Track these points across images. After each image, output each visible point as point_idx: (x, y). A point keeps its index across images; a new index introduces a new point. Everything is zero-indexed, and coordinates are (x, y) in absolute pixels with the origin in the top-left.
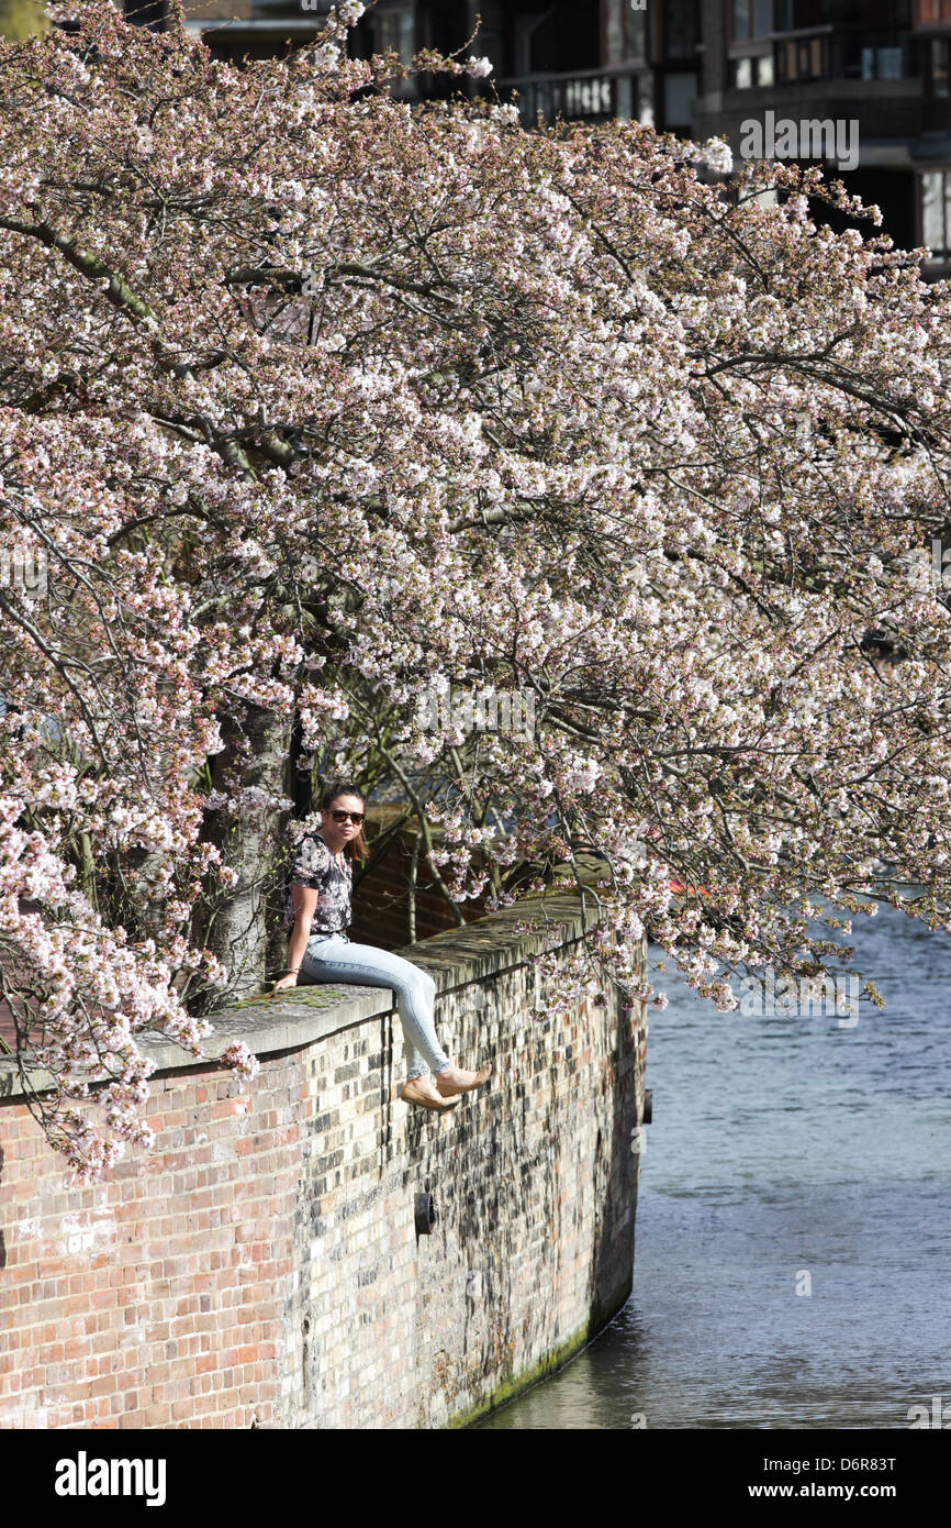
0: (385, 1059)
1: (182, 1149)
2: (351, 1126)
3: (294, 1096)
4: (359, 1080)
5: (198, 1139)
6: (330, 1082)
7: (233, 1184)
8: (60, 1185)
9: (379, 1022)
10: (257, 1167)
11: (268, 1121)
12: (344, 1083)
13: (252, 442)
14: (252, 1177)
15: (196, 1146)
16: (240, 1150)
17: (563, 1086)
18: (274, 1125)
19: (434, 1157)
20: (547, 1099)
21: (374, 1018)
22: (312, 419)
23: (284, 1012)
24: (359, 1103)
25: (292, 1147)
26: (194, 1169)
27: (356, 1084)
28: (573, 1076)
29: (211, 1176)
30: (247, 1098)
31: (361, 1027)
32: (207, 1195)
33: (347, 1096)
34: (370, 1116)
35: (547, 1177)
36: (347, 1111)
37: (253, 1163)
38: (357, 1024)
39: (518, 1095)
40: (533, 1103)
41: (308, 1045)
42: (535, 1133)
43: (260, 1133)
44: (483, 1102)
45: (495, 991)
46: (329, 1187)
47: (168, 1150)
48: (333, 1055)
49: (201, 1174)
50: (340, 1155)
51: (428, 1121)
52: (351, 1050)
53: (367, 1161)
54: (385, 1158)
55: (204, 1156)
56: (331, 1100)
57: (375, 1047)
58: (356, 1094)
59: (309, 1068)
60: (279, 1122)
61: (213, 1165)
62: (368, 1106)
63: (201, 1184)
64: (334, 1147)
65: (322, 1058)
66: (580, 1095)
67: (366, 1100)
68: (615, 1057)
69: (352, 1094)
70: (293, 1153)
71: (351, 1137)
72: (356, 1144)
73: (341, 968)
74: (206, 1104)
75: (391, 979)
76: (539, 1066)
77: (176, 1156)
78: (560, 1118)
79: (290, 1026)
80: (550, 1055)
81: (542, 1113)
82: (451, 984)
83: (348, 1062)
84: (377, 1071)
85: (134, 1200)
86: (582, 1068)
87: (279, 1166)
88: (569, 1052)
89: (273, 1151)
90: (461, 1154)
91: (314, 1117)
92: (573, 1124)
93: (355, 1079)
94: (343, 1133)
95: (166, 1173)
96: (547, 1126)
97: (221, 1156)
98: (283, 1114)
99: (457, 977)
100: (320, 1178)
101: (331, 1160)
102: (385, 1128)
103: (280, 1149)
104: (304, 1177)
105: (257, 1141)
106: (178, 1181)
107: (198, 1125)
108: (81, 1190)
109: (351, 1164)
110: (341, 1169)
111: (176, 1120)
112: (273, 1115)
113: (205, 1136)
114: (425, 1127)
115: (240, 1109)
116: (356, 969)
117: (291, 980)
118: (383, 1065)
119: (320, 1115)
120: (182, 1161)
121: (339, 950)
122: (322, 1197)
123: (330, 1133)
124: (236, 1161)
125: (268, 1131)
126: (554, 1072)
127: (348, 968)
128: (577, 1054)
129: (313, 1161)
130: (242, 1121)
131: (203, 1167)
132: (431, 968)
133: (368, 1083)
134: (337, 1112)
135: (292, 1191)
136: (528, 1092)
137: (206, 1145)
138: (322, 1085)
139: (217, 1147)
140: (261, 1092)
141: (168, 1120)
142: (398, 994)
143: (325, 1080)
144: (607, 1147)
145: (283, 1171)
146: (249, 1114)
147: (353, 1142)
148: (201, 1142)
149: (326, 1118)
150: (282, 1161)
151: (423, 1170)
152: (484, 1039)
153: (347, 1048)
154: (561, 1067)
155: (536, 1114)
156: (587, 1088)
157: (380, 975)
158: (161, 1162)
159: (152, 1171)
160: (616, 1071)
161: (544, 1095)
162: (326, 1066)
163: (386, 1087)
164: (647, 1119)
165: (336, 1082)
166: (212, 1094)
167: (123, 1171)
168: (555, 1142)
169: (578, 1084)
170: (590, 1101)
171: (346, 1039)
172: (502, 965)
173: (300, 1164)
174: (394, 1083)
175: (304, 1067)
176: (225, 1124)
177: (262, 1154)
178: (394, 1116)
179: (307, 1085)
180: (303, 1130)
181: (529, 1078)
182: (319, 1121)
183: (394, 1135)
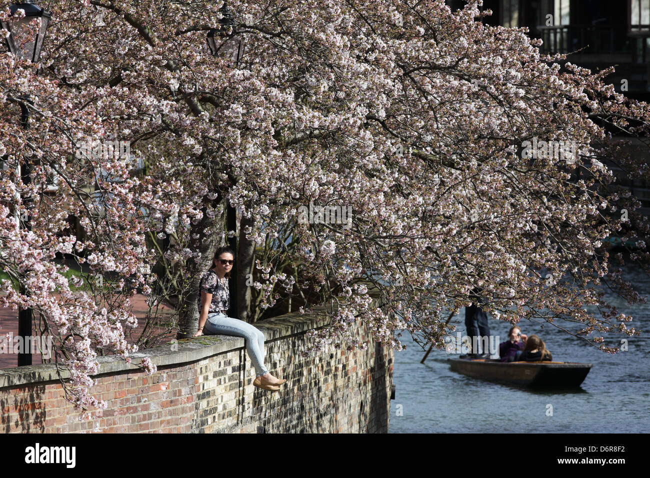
0: (241, 368)
1: (135, 405)
2: (222, 397)
3: (190, 383)
4: (227, 376)
5: (143, 400)
6: (211, 377)
7: (159, 420)
8: (77, 419)
9: (238, 352)
10: (171, 413)
11: (177, 393)
12: (218, 378)
14: (169, 417)
15: (142, 403)
16: (163, 405)
17: (340, 382)
18: (180, 395)
19: (268, 411)
20: (332, 387)
21: (235, 350)
23: (189, 346)
24: (226, 387)
25: (189, 405)
26: (141, 414)
27: (225, 378)
28: (346, 378)
29: (150, 416)
30: (167, 383)
31: (228, 354)
32: (148, 424)
33: (219, 383)
34: (233, 393)
35: (331, 421)
36: (220, 390)
37: (170, 411)
38: (226, 352)
39: (316, 385)
40: (323, 389)
41: (198, 361)
42: (326, 401)
43: (173, 398)
44: (296, 388)
45: (303, 340)
46: (209, 423)
47: (129, 405)
48: (214, 365)
49: (144, 416)
50: (216, 409)
51: (265, 395)
52: (222, 364)
53: (231, 412)
54: (241, 410)
55: (146, 408)
56: (211, 385)
57: (236, 362)
58: (225, 382)
59: (199, 371)
60: (183, 394)
61: (150, 412)
62: (232, 388)
63: (144, 419)
64: (212, 405)
65: (206, 367)
66: (350, 385)
67: (230, 385)
68: (372, 370)
69: (222, 383)
70: (190, 407)
71: (222, 401)
72: (224, 405)
73: (222, 328)
74: (147, 385)
75: (244, 333)
76: (327, 373)
77: (132, 408)
78: (339, 396)
79: (188, 352)
80: (333, 368)
81: (329, 393)
83: (221, 369)
84: (237, 373)
85: (112, 426)
86: (352, 374)
87: (182, 413)
88: (344, 367)
89: (180, 406)
90: (283, 410)
91: (201, 392)
92: (345, 399)
93: (224, 376)
94: (217, 399)
95: (128, 415)
96: (331, 399)
97: (154, 408)
98: (185, 391)
99: (280, 333)
100: (204, 418)
101: (211, 411)
102: (241, 397)
103: (183, 405)
104: (195, 418)
105: (171, 402)
106: (133, 418)
107: (143, 395)
108: (87, 421)
109: (222, 413)
110: (216, 415)
111: (133, 392)
112: (180, 391)
113: (146, 399)
114: (263, 398)
115: (163, 388)
116: (229, 329)
117: (199, 333)
118: (240, 370)
119: (204, 391)
120: (135, 410)
121: (222, 320)
122: (205, 427)
123: (210, 399)
124: (160, 410)
125: (177, 398)
126: (335, 376)
127: (225, 328)
128: (349, 368)
129: (200, 411)
130: (165, 393)
131: (146, 412)
133: (231, 379)
134: (214, 390)
135: (189, 424)
136: (321, 384)
137: (147, 403)
138: (206, 378)
139: (152, 404)
140: (174, 381)
141: (129, 392)
142: (246, 340)
143: (207, 376)
144: (367, 409)
145: (185, 415)
146: (168, 390)
147: (223, 403)
148: (145, 402)
149: (208, 392)
150: (183, 411)
151: (262, 416)
152: (297, 361)
153: (220, 363)
154: (340, 373)
155: (325, 394)
156: (354, 383)
157: (239, 332)
158: (125, 410)
159: (121, 414)
160: (373, 375)
161: (329, 386)
162: (208, 369)
163: (242, 380)
164: (393, 397)
165: (214, 377)
166: (150, 381)
167: (108, 413)
168: (335, 407)
169: (349, 381)
170: (356, 389)
171: (220, 358)
172: (306, 328)
173: (193, 412)
174: (246, 379)
175: (196, 371)
176: (156, 394)
177: (174, 408)
178: (246, 392)
179: (197, 378)
180: (195, 398)
181: (322, 377)
182: (204, 394)
183: (246, 401)
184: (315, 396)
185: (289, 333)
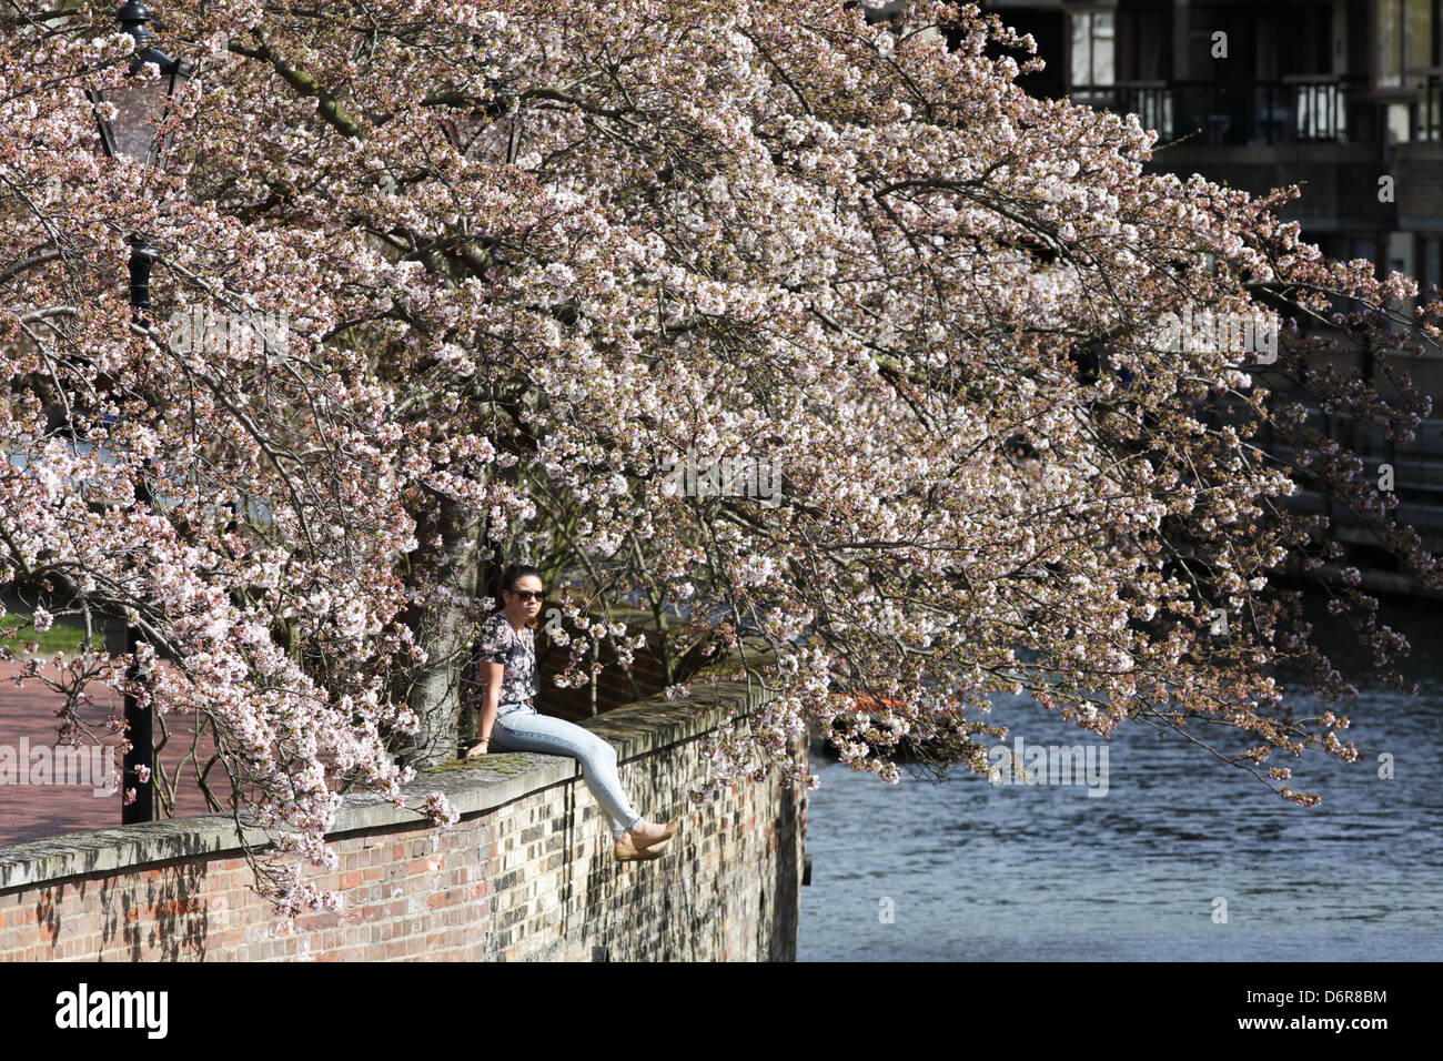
0: (566, 823)
1: (379, 902)
2: (535, 884)
3: (483, 855)
4: (543, 841)
5: (394, 893)
6: (517, 843)
7: (425, 935)
8: (266, 934)
9: (562, 788)
10: (448, 920)
11: (458, 877)
12: (529, 844)
13: (453, 251)
14: (444, 929)
15: (392, 900)
16: (433, 904)
17: (730, 850)
18: (464, 881)
19: (611, 913)
20: (716, 862)
21: (558, 784)
22: (510, 230)
23: (476, 777)
24: (542, 863)
25: (481, 902)
26: (390, 921)
27: (540, 844)
28: (740, 841)
29: (406, 927)
30: (440, 856)
31: (546, 793)
32: (402, 945)
33: (532, 856)
34: (553, 874)
35: (715, 935)
36: (532, 869)
37: (445, 915)
38: (542, 790)
39: (689, 858)
40: (702, 865)
41: (497, 808)
42: (706, 893)
43: (451, 888)
45: (669, 762)
46: (514, 940)
47: (367, 902)
48: (519, 818)
49: (396, 925)
50: (524, 910)
51: (607, 880)
52: (536, 814)
53: (549, 916)
54: (565, 913)
55: (399, 908)
56: (517, 859)
57: (558, 811)
58: (540, 854)
59: (498, 830)
60: (470, 878)
61: (407, 917)
62: (551, 865)
63: (396, 934)
64: (519, 903)
65: (510, 820)
66: (746, 858)
67: (549, 860)
68: (778, 824)
69: (536, 854)
70: (481, 907)
71: (535, 894)
72: (539, 901)
73: (529, 738)
74: (402, 860)
75: (574, 749)
76: (709, 831)
77: (373, 909)
78: (727, 880)
79: (481, 790)
80: (719, 822)
81: (711, 875)
82: (630, 754)
83: (534, 825)
84: (560, 833)
85: (334, 948)
86: (748, 833)
87: (469, 919)
88: (737, 816)
89: (463, 905)
90: (636, 911)
91: (500, 876)
92: (737, 884)
93: (539, 840)
94: (528, 889)
95: (364, 924)
96: (715, 887)
97: (415, 909)
98: (473, 871)
99: (635, 748)
100: (505, 931)
101: (516, 914)
102: (566, 885)
103: (469, 903)
104: (491, 930)
105: (448, 895)
106: (375, 931)
107: (394, 881)
108: (285, 938)
109: (534, 919)
110: (525, 922)
111: (374, 875)
112: (464, 872)
113: (400, 890)
114: (603, 886)
115: (433, 867)
116: (542, 739)
117: (482, 748)
118: (565, 828)
119: (507, 872)
120: (379, 913)
121: (526, 720)
122: (507, 948)
123: (516, 889)
124: (427, 913)
125: (458, 887)
126: (722, 837)
127: (535, 738)
128: (744, 820)
129: (500, 915)
130: (435, 877)
131: (399, 919)
132: (611, 739)
133: (551, 845)
134: (522, 870)
135: (480, 942)
136: (699, 855)
137: (401, 899)
138: (510, 846)
139: (412, 901)
140: (453, 851)
141: (367, 875)
142: (579, 760)
143: (512, 840)
144: (770, 907)
145: (472, 924)
146: (442, 871)
147: (537, 898)
148: (397, 896)
149: (513, 875)
150: (471, 915)
151: (601, 925)
153: (532, 811)
154: (729, 831)
155: (705, 875)
156: (752, 852)
157: (564, 745)
158: (360, 914)
159: (351, 922)
160: (779, 836)
161: (712, 858)
162: (513, 827)
163: (568, 848)
164: (807, 881)
165: (522, 842)
166: (408, 852)
167: (325, 921)
168: (722, 904)
169: (744, 848)
170: (755, 865)
171: (532, 803)
172: (677, 737)
173: (487, 918)
174: (575, 845)
175: (493, 828)
176: (420, 880)
177: (453, 908)
178: (575, 874)
179: (495, 845)
180: (491, 886)
181: (699, 841)
182: (505, 879)
183: (575, 892)
184: (688, 882)
185: (649, 748)
